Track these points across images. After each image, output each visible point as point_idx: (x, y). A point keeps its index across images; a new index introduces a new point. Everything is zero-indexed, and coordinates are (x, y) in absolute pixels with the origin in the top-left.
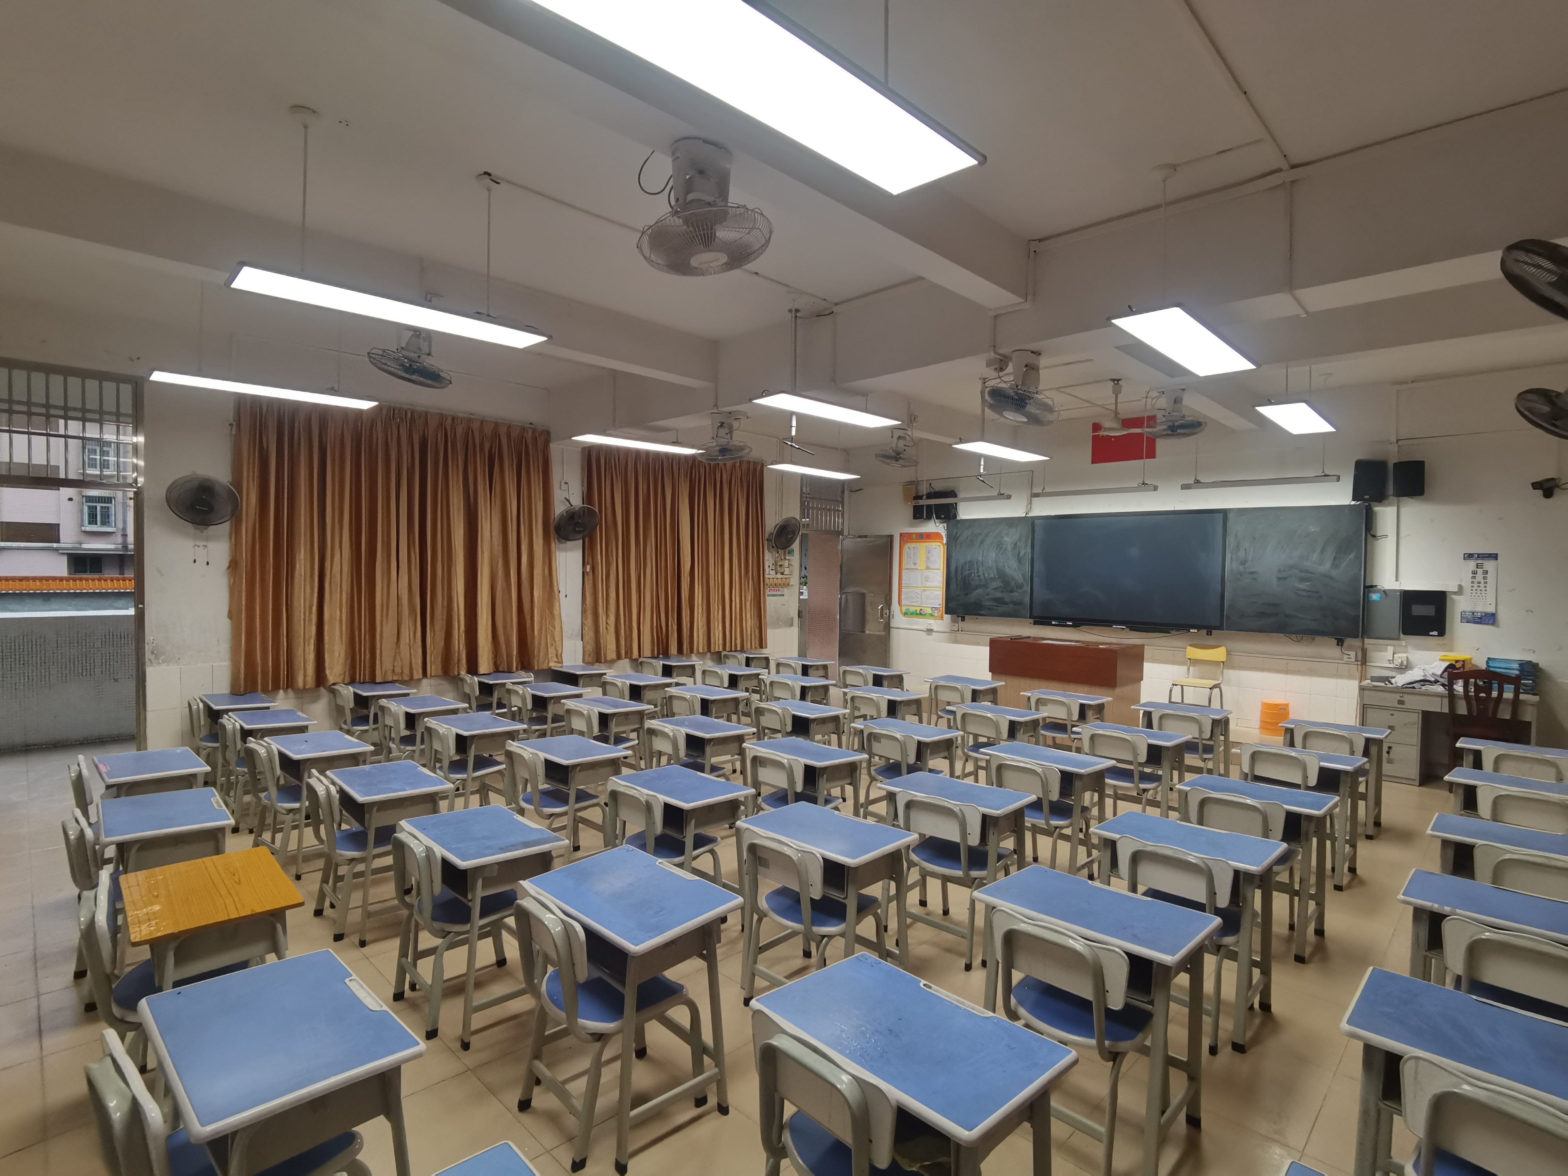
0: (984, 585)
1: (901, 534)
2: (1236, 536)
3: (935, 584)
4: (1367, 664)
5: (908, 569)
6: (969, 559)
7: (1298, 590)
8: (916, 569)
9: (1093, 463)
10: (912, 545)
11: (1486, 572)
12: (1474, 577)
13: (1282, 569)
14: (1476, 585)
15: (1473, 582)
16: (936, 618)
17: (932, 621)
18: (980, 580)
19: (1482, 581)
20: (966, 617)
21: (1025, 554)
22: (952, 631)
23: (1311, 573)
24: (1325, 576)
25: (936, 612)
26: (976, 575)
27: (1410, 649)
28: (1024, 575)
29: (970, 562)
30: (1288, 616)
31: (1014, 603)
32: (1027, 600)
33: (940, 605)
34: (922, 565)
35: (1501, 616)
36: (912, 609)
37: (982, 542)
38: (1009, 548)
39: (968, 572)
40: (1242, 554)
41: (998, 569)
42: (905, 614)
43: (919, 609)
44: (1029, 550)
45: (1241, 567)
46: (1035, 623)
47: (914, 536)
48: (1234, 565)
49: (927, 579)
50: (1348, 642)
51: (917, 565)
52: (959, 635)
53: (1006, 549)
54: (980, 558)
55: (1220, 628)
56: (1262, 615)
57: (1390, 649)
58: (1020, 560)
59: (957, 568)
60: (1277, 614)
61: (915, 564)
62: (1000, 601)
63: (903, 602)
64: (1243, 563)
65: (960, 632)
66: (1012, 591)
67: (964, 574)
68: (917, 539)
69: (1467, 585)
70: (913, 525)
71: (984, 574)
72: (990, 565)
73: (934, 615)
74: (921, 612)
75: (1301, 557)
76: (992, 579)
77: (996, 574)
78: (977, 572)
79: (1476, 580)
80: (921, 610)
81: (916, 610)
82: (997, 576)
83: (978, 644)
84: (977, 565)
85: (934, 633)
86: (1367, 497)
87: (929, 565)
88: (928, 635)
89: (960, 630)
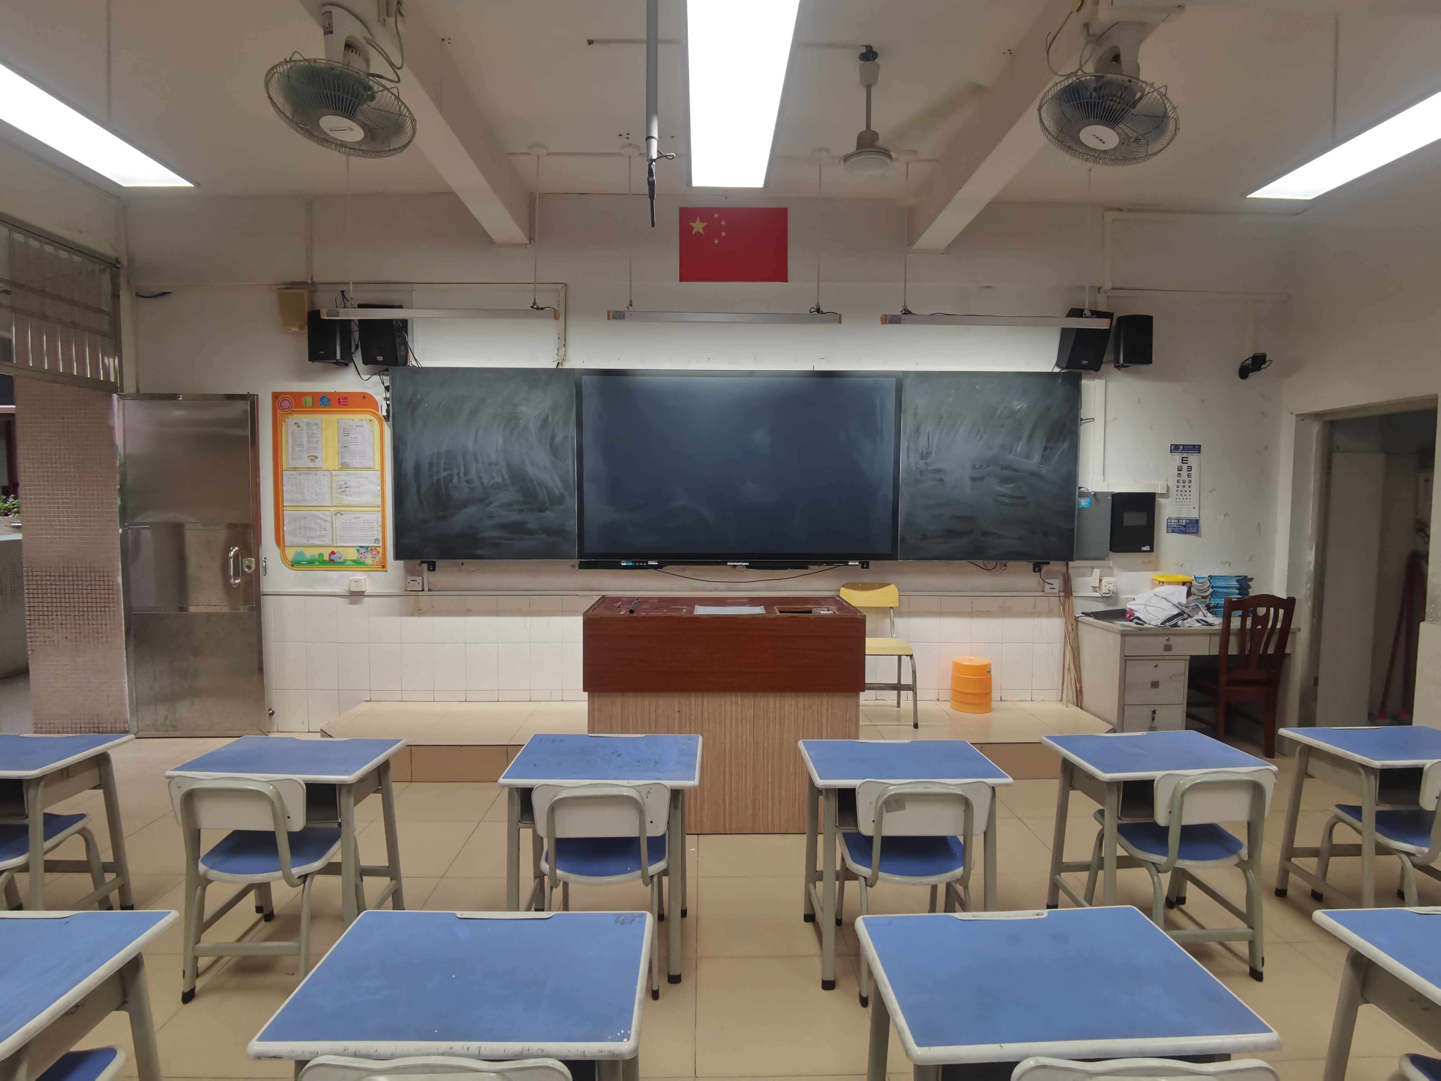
0: (482, 500)
1: (276, 396)
2: (916, 414)
3: (366, 499)
4: (1074, 594)
5: (295, 469)
6: (444, 448)
7: (998, 495)
8: (317, 469)
9: (682, 279)
10: (305, 418)
11: (1190, 468)
12: (1180, 475)
13: (977, 466)
14: (1181, 484)
15: (1178, 481)
16: (371, 569)
17: (360, 576)
18: (472, 489)
19: (1187, 479)
20: (439, 563)
21: (565, 439)
22: (408, 592)
23: (1016, 470)
24: (1035, 475)
25: (369, 555)
26: (463, 479)
27: (1116, 571)
28: (564, 481)
29: (448, 453)
30: (985, 534)
31: (549, 532)
32: (573, 524)
33: (377, 540)
34: (329, 459)
35: (1202, 524)
36: (310, 553)
37: (474, 413)
38: (533, 427)
39: (443, 474)
40: (923, 442)
41: (509, 465)
42: (295, 564)
43: (326, 552)
44: (573, 432)
45: (922, 462)
46: (583, 566)
47: (309, 400)
48: (913, 459)
49: (344, 489)
50: (1056, 566)
51: (318, 463)
52: (424, 600)
53: (526, 428)
54: (470, 446)
55: (892, 556)
56: (950, 534)
57: (1097, 572)
58: (555, 451)
59: (417, 468)
60: (969, 532)
61: (314, 458)
62: (517, 529)
63: (288, 539)
64: (925, 456)
65: (426, 593)
66: (541, 510)
67: (435, 478)
68: (313, 406)
69: (1173, 484)
70: (302, 375)
71: (480, 478)
72: (493, 458)
73: (363, 563)
74: (333, 557)
75: (1002, 447)
76: (498, 487)
77: (506, 476)
78: (466, 474)
79: (1181, 479)
80: (333, 553)
81: (321, 555)
82: (508, 482)
83: (468, 612)
84: (464, 460)
85: (366, 599)
86: (1085, 362)
87: (347, 460)
88: (353, 603)
89: (426, 588)
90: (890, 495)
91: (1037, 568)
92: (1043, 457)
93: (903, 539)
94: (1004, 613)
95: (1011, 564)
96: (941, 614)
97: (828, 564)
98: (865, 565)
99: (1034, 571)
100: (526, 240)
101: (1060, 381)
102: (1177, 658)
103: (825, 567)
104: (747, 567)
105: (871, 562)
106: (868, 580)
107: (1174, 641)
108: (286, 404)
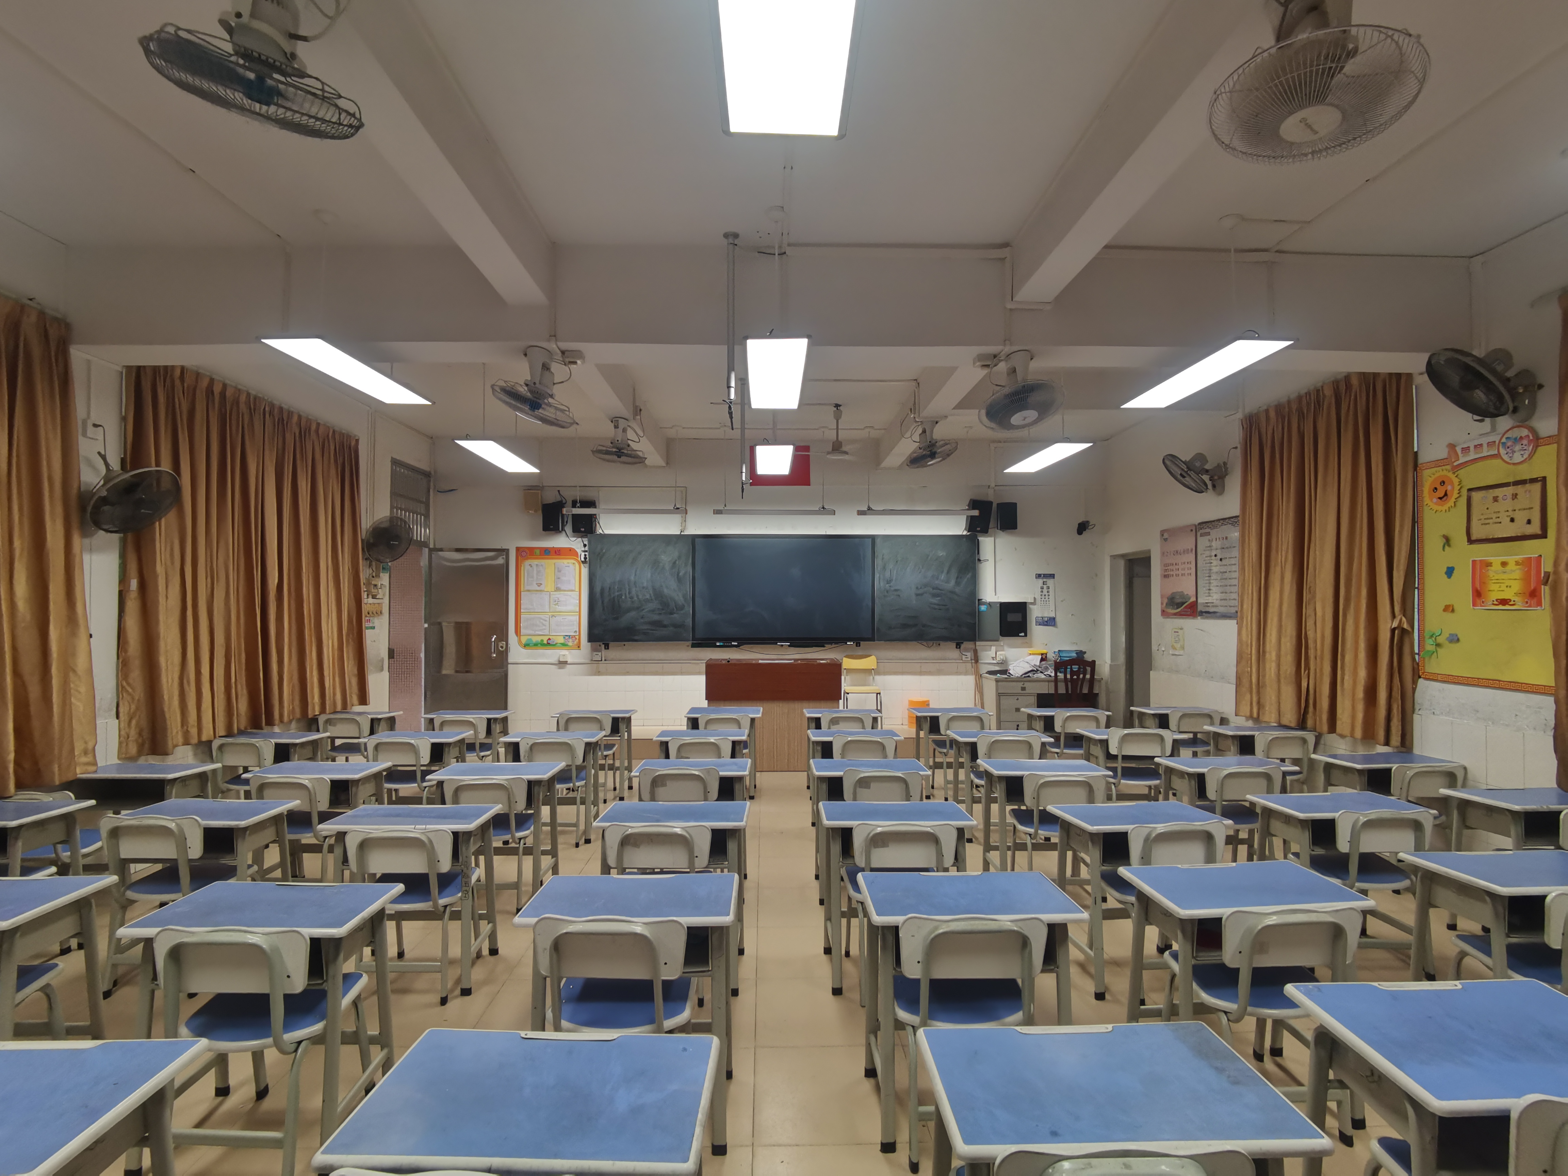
0: (638, 608)
1: (519, 549)
3: (569, 608)
4: (980, 661)
5: (529, 591)
6: (618, 578)
7: (931, 604)
8: (541, 591)
10: (535, 562)
11: (1048, 588)
12: (1042, 592)
13: (919, 587)
14: (1043, 597)
15: (1041, 595)
16: (572, 648)
17: (565, 652)
18: (633, 602)
19: (1047, 594)
20: (611, 644)
21: (685, 573)
22: (592, 662)
23: (941, 590)
24: (952, 592)
25: (571, 640)
26: (628, 596)
27: (1006, 648)
28: (684, 596)
29: (620, 582)
30: (924, 626)
31: (675, 626)
32: (689, 621)
33: (576, 631)
34: (549, 586)
35: (1057, 620)
36: (536, 639)
37: (634, 560)
38: (667, 567)
39: (617, 594)
40: (888, 574)
41: (654, 589)
42: (526, 646)
43: (545, 639)
44: (690, 569)
45: (887, 586)
46: (693, 646)
47: (538, 552)
48: (882, 584)
49: (557, 602)
50: (969, 645)
51: (542, 588)
52: (602, 666)
53: (663, 568)
54: (632, 578)
55: (872, 639)
56: (905, 626)
57: (993, 648)
58: (680, 580)
59: (602, 590)
60: (916, 625)
61: (539, 585)
62: (658, 624)
63: (523, 631)
64: (889, 582)
65: (603, 662)
66: (671, 614)
67: (612, 596)
68: (540, 555)
69: (1038, 597)
70: (535, 537)
71: (637, 596)
72: (645, 585)
73: (567, 645)
74: (549, 642)
75: (933, 576)
76: (647, 601)
77: (652, 595)
78: (629, 593)
79: (1043, 594)
80: (549, 639)
81: (542, 640)
82: (653, 597)
83: (627, 673)
84: (629, 585)
85: (568, 666)
86: (979, 529)
87: (559, 585)
88: (560, 668)
89: (603, 659)
90: (870, 604)
91: (958, 646)
92: (956, 582)
93: (878, 629)
94: (939, 672)
95: (942, 643)
96: (902, 673)
97: (836, 643)
98: (858, 645)
99: (956, 648)
100: (664, 464)
101: (964, 539)
102: (1029, 695)
103: (834, 646)
104: (789, 646)
105: (860, 643)
106: (860, 653)
107: (1029, 685)
108: (524, 554)
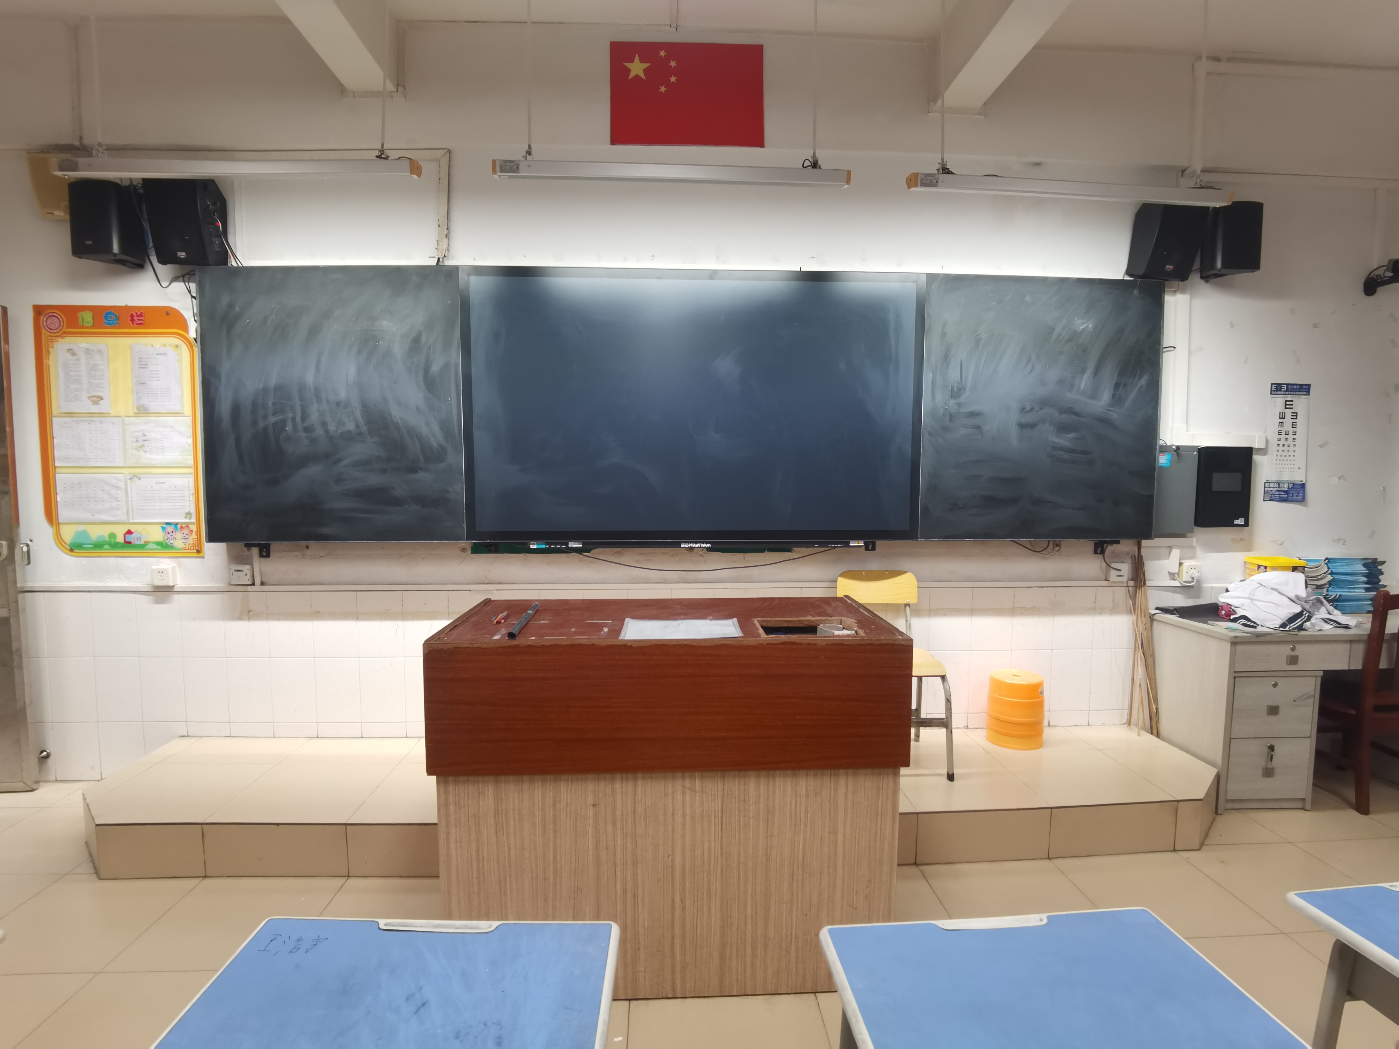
0: (326, 456)
1: (39, 311)
2: (944, 335)
3: (172, 456)
4: (1148, 583)
5: (70, 414)
6: (273, 381)
7: (1054, 448)
8: (101, 414)
9: (614, 141)
10: (82, 343)
11: (1295, 416)
12: (1282, 424)
13: (1028, 408)
14: (1283, 437)
15: (1280, 433)
16: (179, 555)
17: (166, 564)
18: (313, 441)
19: (1291, 430)
20: (275, 546)
21: (446, 366)
22: (233, 587)
23: (1078, 414)
25: (179, 535)
26: (300, 426)
27: (1199, 552)
28: (445, 425)
29: (279, 388)
31: (423, 500)
32: (459, 489)
33: (188, 514)
34: (120, 400)
35: (1309, 488)
36: (97, 533)
37: (314, 332)
38: (398, 350)
39: (272, 419)
40: (952, 374)
41: (366, 407)
42: (74, 548)
43: (120, 533)
44: (456, 357)
45: (952, 402)
46: (477, 549)
48: (940, 398)
49: (142, 442)
50: (1126, 546)
51: (103, 407)
52: (256, 597)
53: (388, 352)
54: (310, 378)
55: (909, 534)
56: (990, 502)
57: (1176, 553)
58: (431, 383)
59: (236, 409)
60: (1016, 500)
61: (97, 399)
62: (378, 497)
63: (64, 513)
64: (955, 393)
65: (258, 587)
66: (413, 469)
67: (261, 425)
68: (94, 326)
69: (1273, 436)
70: (76, 281)
71: (324, 424)
72: (343, 395)
73: (171, 547)
74: (129, 538)
75: (1061, 382)
76: (349, 437)
77: (361, 421)
78: (303, 419)
79: (1284, 430)
80: (129, 532)
81: (113, 535)
82: (364, 429)
83: (316, 615)
84: (301, 399)
85: (176, 597)
86: (1169, 267)
87: (144, 402)
88: (158, 602)
89: (258, 581)
90: (908, 448)
91: (1099, 549)
92: (1113, 396)
93: (926, 509)
94: (1055, 609)
95: (1065, 542)
96: (972, 612)
97: (822, 545)
98: (870, 547)
99: (1096, 552)
100: (390, 87)
101: (1136, 292)
102: (1305, 674)
103: (816, 549)
104: (708, 549)
105: (878, 542)
106: (874, 564)
107: (1301, 650)
108: (54, 323)
